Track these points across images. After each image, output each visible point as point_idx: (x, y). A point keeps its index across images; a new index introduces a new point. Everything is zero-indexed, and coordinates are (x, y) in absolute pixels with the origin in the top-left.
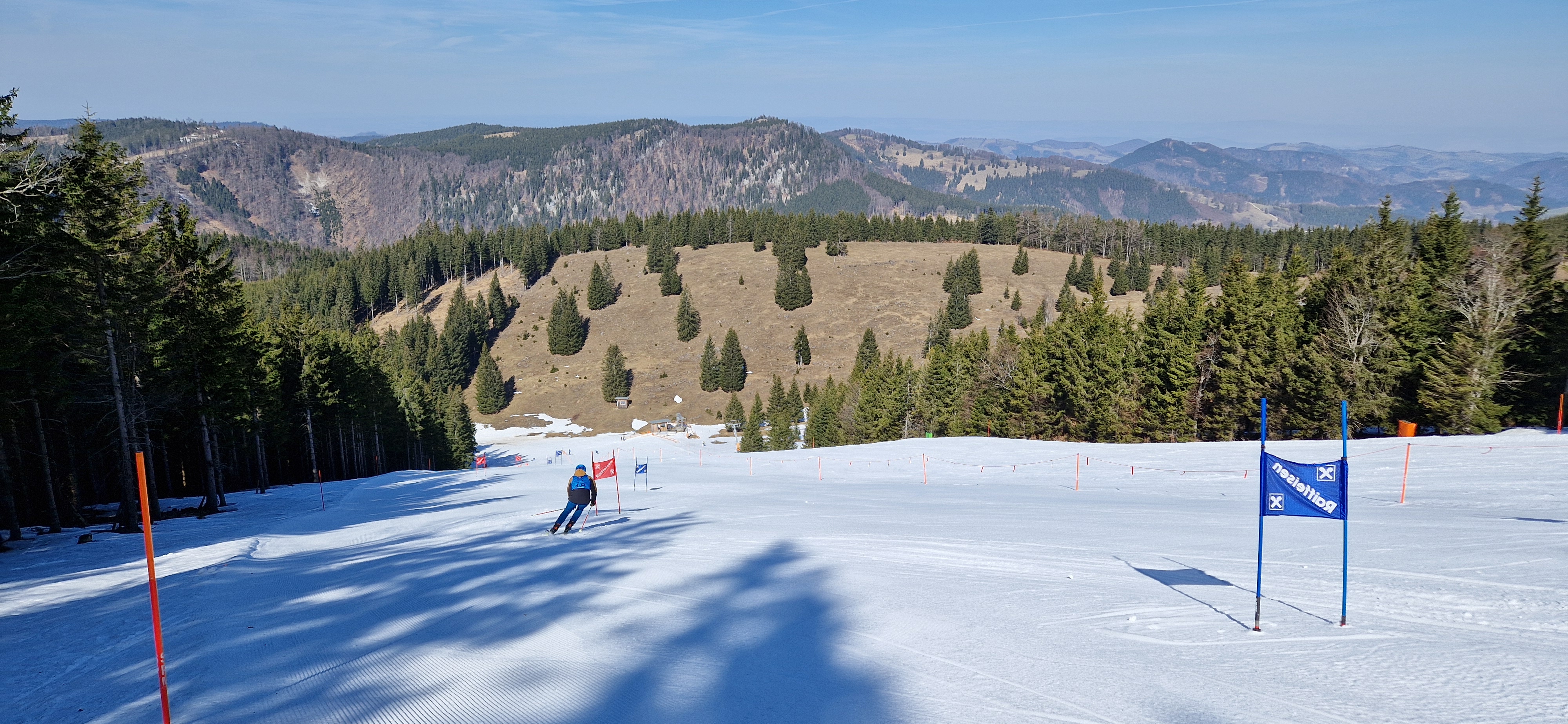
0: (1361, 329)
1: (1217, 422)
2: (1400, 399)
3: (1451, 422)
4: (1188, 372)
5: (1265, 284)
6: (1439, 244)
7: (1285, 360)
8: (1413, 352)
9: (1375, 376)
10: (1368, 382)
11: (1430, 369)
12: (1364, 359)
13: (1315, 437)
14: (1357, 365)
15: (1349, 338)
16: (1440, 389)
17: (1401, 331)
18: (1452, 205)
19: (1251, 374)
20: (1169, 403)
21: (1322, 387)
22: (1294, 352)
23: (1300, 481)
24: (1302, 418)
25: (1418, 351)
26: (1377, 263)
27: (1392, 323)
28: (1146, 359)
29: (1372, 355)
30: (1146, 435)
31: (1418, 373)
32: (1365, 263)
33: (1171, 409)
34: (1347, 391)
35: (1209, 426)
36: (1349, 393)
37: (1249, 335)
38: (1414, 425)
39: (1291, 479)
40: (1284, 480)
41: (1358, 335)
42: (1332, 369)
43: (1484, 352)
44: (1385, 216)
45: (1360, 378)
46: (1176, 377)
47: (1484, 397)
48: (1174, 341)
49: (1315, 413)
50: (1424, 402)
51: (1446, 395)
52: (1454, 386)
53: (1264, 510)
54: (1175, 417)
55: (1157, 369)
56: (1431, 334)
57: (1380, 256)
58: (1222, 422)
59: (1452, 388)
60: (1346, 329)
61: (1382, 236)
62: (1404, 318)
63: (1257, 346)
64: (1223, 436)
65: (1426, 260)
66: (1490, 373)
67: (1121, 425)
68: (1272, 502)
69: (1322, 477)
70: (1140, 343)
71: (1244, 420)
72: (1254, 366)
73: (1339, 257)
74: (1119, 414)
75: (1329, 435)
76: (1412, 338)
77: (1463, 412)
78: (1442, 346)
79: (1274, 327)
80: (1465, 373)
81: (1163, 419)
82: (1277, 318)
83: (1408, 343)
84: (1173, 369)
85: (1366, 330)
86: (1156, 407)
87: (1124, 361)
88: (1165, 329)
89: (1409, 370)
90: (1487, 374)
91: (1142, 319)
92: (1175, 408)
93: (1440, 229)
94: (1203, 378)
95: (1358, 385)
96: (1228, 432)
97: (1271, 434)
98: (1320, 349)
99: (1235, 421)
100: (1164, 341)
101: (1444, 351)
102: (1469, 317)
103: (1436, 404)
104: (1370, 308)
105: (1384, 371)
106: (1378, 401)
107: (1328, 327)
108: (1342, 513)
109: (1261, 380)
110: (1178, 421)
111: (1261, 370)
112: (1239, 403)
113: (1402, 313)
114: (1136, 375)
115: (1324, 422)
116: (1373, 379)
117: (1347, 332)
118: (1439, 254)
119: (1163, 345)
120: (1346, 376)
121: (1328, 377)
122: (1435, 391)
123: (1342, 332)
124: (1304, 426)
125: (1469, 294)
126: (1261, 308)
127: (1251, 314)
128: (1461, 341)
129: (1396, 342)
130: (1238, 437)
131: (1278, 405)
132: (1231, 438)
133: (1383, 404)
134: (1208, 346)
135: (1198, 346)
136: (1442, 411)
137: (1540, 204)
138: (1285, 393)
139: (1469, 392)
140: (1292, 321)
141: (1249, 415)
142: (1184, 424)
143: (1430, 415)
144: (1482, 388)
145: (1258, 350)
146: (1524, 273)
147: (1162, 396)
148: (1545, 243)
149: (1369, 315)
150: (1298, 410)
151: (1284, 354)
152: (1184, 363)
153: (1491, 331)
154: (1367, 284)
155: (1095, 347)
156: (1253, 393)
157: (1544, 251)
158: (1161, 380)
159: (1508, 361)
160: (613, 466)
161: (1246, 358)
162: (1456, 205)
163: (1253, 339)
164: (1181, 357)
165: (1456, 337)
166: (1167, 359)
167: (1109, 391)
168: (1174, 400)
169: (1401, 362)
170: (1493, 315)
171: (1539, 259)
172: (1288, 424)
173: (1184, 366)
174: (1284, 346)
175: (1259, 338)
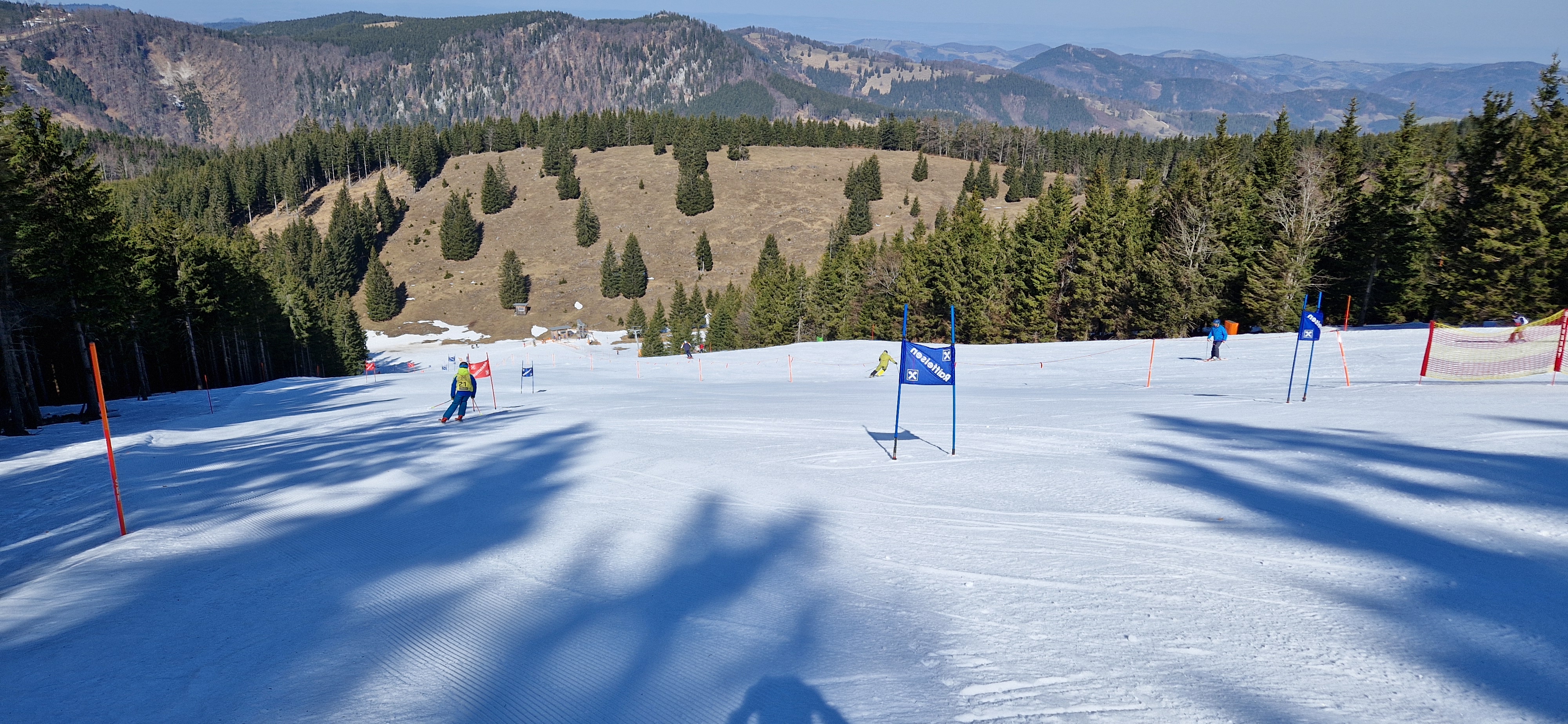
0: (1197, 238)
1: (1074, 324)
2: (1227, 301)
3: (1268, 322)
4: (1050, 278)
5: (1121, 195)
6: (1270, 159)
7: (1133, 266)
8: (1241, 258)
9: (1207, 281)
10: (1201, 286)
11: (1252, 274)
12: (1199, 266)
13: (1155, 337)
14: (1192, 271)
15: (1187, 247)
16: (1260, 292)
17: (1231, 240)
18: (1283, 122)
19: (1103, 279)
20: (1032, 307)
21: (1162, 291)
22: (1141, 258)
24: (1145, 319)
25: (1245, 258)
26: (1213, 177)
27: (1224, 232)
28: (1015, 266)
29: (1206, 261)
30: (1012, 336)
32: (1202, 177)
33: (1035, 312)
34: (1184, 295)
35: (1067, 327)
37: (1102, 243)
38: (1238, 325)
41: (1194, 243)
42: (1171, 274)
43: (1298, 258)
44: (1221, 133)
45: (1195, 283)
46: (1039, 282)
47: (1297, 300)
48: (1040, 248)
49: (1155, 315)
50: (1246, 304)
51: (1265, 298)
52: (1272, 289)
53: (903, 380)
54: (1038, 320)
55: (1024, 275)
56: (1256, 242)
57: (1216, 171)
58: (1078, 325)
59: (1270, 291)
60: (1184, 237)
61: (1217, 152)
62: (1234, 227)
63: (1110, 253)
64: (1078, 336)
65: (1258, 173)
66: (1302, 277)
67: (992, 327)
68: (907, 375)
70: (1010, 251)
71: (1095, 321)
72: (1107, 272)
73: (1186, 170)
74: (991, 319)
75: (1167, 334)
76: (1240, 245)
77: (1277, 313)
79: (1124, 236)
80: (1281, 277)
81: (1027, 322)
82: (1127, 227)
83: (1237, 250)
84: (1035, 275)
85: (1202, 239)
86: (1021, 310)
87: (995, 268)
88: (1033, 237)
89: (1236, 275)
90: (1298, 278)
91: (1012, 226)
92: (1038, 311)
93: (1271, 145)
94: (1063, 284)
95: (1193, 289)
96: (1083, 332)
97: (1119, 334)
98: (1161, 257)
99: (1089, 323)
100: (1031, 248)
101: (1264, 258)
102: (1286, 227)
103: (1256, 305)
104: (1207, 218)
105: (1214, 276)
106: (1210, 303)
107: (1169, 236)
108: (952, 381)
109: (1112, 284)
110: (1040, 323)
111: (1112, 275)
112: (1093, 306)
113: (1233, 223)
114: (1006, 281)
115: (1163, 323)
116: (1205, 284)
117: (1184, 240)
118: (1270, 168)
119: (1030, 253)
120: (1182, 280)
121: (1166, 282)
122: (1256, 294)
123: (1179, 240)
124: (1146, 326)
125: (1287, 206)
126: (1114, 218)
127: (1105, 223)
128: (1279, 248)
129: (1227, 249)
130: (1091, 338)
131: (1125, 309)
132: (1086, 337)
133: (1215, 306)
134: (1069, 254)
135: (1060, 253)
136: (1261, 312)
137: (1354, 124)
138: (1131, 297)
139: (1284, 294)
140: (1141, 230)
141: (1100, 316)
142: (1046, 326)
143: (1251, 315)
144: (1295, 291)
145: (1110, 257)
146: (1338, 186)
147: (1027, 301)
148: (1357, 159)
149: (1204, 225)
150: (1141, 312)
151: (1132, 260)
152: (1047, 270)
153: (1304, 240)
154: (1203, 196)
155: (969, 255)
156: (1103, 296)
157: (1355, 166)
158: (1026, 285)
159: (1318, 267)
160: (488, 367)
161: (1100, 264)
162: (1286, 124)
163: (1106, 247)
164: (1044, 263)
165: (1275, 245)
166: (1032, 265)
167: (981, 296)
168: (1037, 303)
169: (1230, 267)
170: (1306, 224)
171: (1351, 174)
172: (1133, 325)
173: (1047, 272)
174: (1132, 253)
175: (1111, 246)
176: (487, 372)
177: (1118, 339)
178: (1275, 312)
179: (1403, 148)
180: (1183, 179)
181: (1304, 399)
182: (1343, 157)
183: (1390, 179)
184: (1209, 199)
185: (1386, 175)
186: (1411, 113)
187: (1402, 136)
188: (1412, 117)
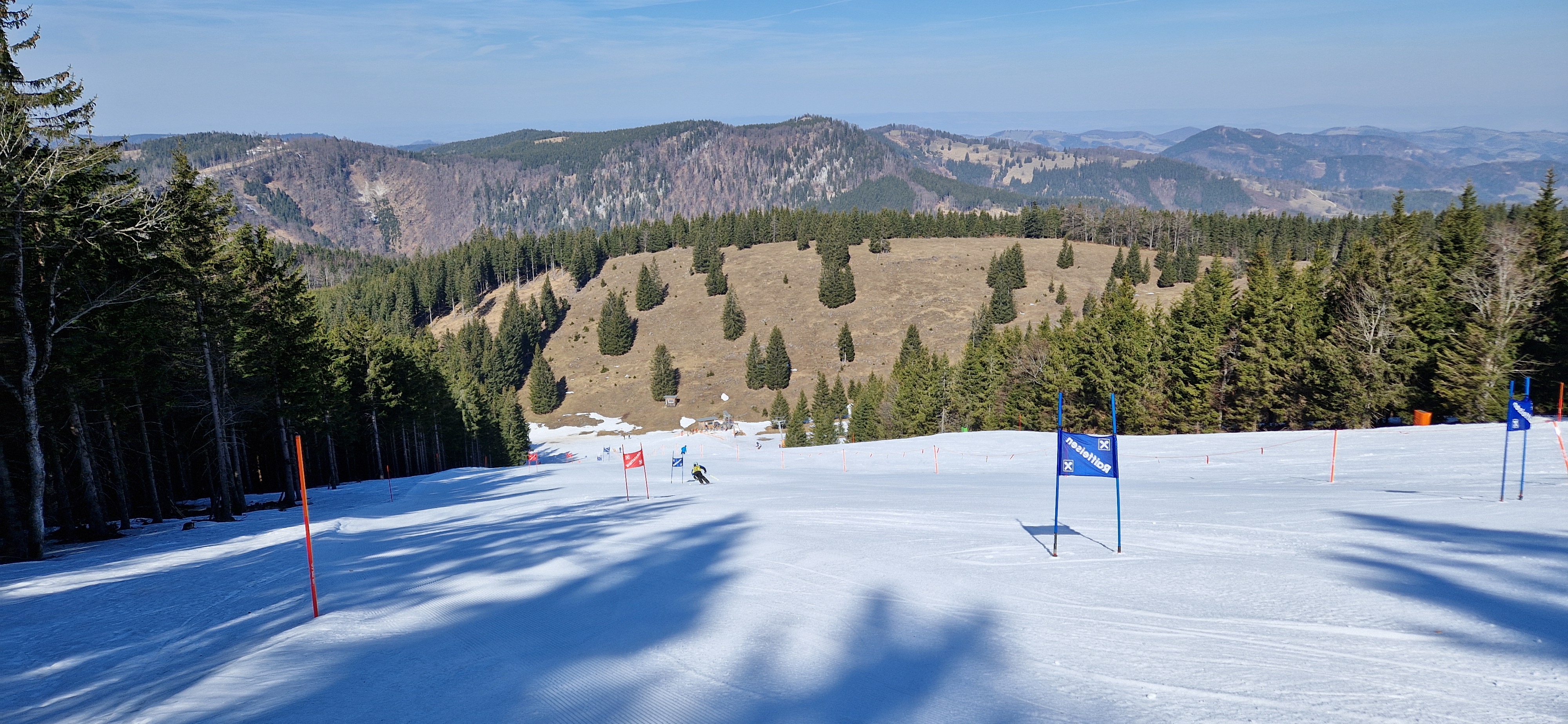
0: (1377, 321)
1: (1240, 414)
2: (1416, 388)
3: (1466, 412)
4: (1211, 365)
5: (1288, 278)
6: (1458, 236)
7: (1304, 352)
8: (1430, 343)
9: (1392, 367)
10: (1386, 373)
11: (1444, 359)
12: (1381, 351)
13: (1333, 427)
14: (1373, 357)
15: (1365, 331)
16: (1454, 379)
17: (1418, 323)
18: (1469, 197)
19: (1271, 366)
20: (1192, 396)
21: (1339, 379)
22: (1314, 344)
23: (1086, 450)
24: (1321, 409)
25: (1434, 342)
26: (1392, 256)
27: (1408, 315)
29: (1389, 346)
30: (1172, 427)
31: (1433, 363)
32: (1379, 256)
33: (1195, 401)
34: (1364, 383)
35: (1232, 417)
36: (1367, 384)
37: (1269, 328)
38: (1430, 414)
41: (1373, 327)
42: (1349, 361)
43: (1497, 342)
44: (1398, 210)
45: (1377, 369)
46: (1199, 370)
47: (1499, 387)
48: (1199, 334)
49: (1333, 404)
50: (1438, 392)
51: (1461, 385)
52: (1468, 375)
53: (1060, 471)
54: (1199, 410)
55: (1182, 363)
56: (1448, 325)
57: (1395, 249)
58: (1245, 414)
59: (1465, 378)
60: (1362, 321)
61: (1395, 230)
62: (1420, 310)
63: (1277, 339)
64: (1246, 427)
65: (1443, 252)
66: (1503, 363)
67: (1148, 417)
68: (1065, 466)
69: (1102, 447)
70: (1166, 338)
71: (1265, 411)
72: (1274, 359)
73: (1360, 250)
74: (1148, 408)
75: (1348, 425)
76: (1430, 328)
77: (1476, 402)
79: (1293, 320)
80: (1478, 363)
81: (1187, 411)
82: (1296, 311)
83: (1425, 334)
84: (1195, 362)
85: (1382, 322)
86: (1181, 399)
87: (1149, 355)
88: (1191, 323)
89: (1425, 361)
90: (1498, 363)
91: (1167, 312)
92: (1199, 401)
93: (1457, 221)
94: (1226, 371)
95: (1376, 376)
96: (1251, 423)
97: (1292, 424)
98: (1337, 343)
99: (1256, 412)
100: (1189, 335)
101: (1458, 342)
102: (1481, 308)
103: (1450, 393)
104: (1384, 299)
105: (1402, 362)
106: (1397, 392)
107: (1345, 320)
108: (1114, 472)
109: (1281, 373)
110: (1202, 413)
111: (1282, 363)
112: (1261, 395)
113: (1419, 305)
114: (1162, 368)
115: (1342, 413)
116: (1391, 370)
117: (1362, 324)
118: (1457, 245)
119: (1188, 339)
120: (1362, 367)
121: (1344, 369)
122: (1449, 381)
123: (1356, 325)
124: (1322, 416)
125: (1481, 285)
126: (1281, 302)
127: (1270, 308)
128: (1474, 332)
129: (1412, 333)
130: (1261, 429)
131: (1298, 398)
132: (1255, 428)
133: (1402, 394)
134: (1232, 340)
135: (1222, 340)
136: (1457, 401)
137: (1554, 196)
138: (1303, 384)
139: (1483, 381)
140: (1312, 314)
141: (1270, 406)
142: (1208, 416)
143: (1445, 405)
144: (1496, 377)
145: (1278, 343)
146: (1539, 263)
147: (1186, 389)
148: (1559, 234)
149: (1384, 307)
150: (1316, 401)
151: (1303, 347)
152: (1207, 357)
153: (1503, 322)
154: (1381, 278)
155: (1121, 342)
156: (1272, 385)
157: (1557, 242)
158: (1184, 372)
159: (1522, 351)
160: (642, 457)
161: (1266, 351)
162: (1473, 198)
163: (1272, 332)
164: (1204, 350)
165: (1468, 328)
166: (1190, 352)
167: (1135, 385)
168: (1198, 392)
169: (1418, 352)
170: (1505, 305)
171: (1554, 250)
172: (1308, 415)
173: (1207, 359)
174: (1303, 338)
175: (1279, 331)
176: (641, 462)
177: (1291, 429)
178: (1473, 401)
180: (1357, 260)
181: (1521, 497)
182: (1543, 232)
184: (1389, 280)
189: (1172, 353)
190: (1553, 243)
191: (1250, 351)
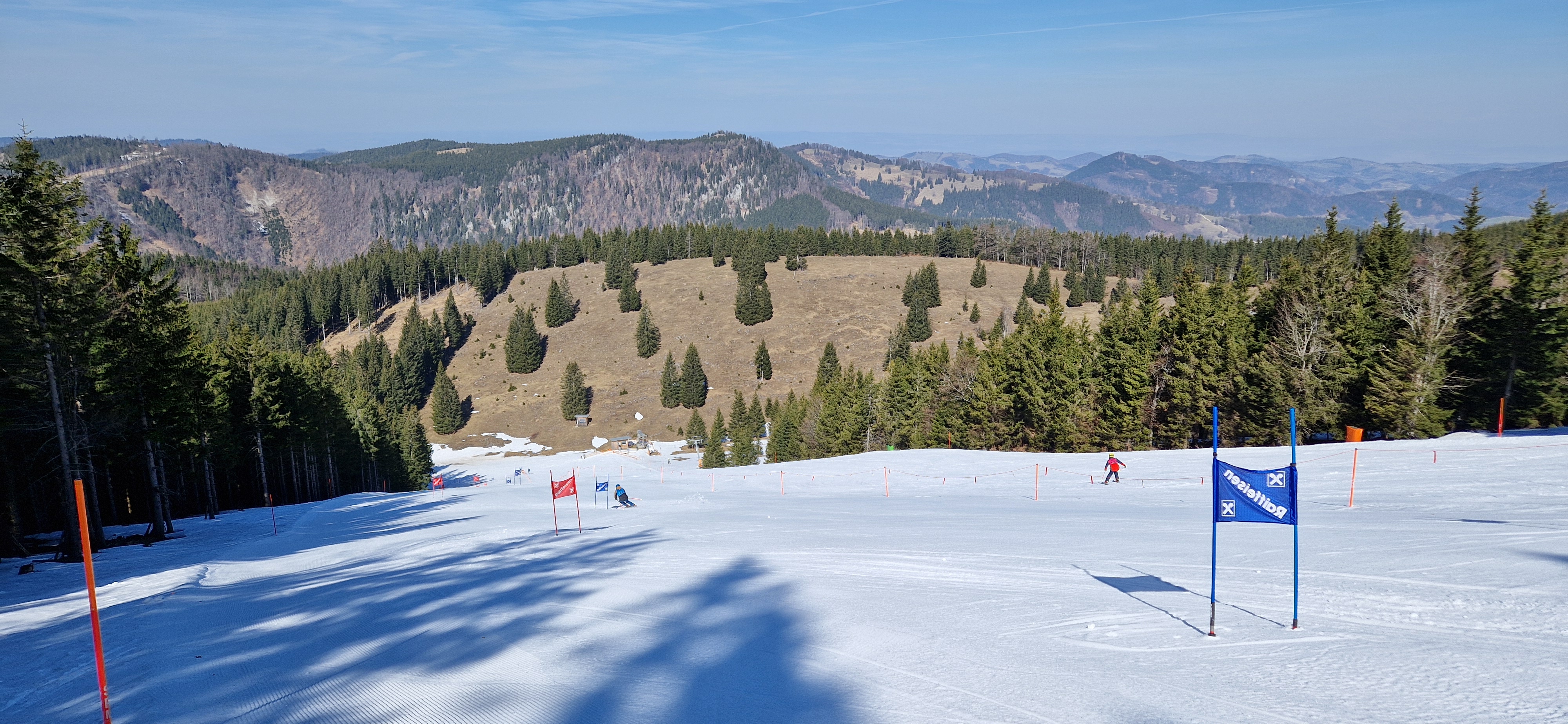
0: (1309, 337)
1: (1172, 431)
2: (1347, 405)
3: (1396, 427)
4: (1142, 382)
5: (1216, 294)
6: (1383, 253)
7: (1237, 368)
8: (1359, 359)
9: (1323, 383)
10: (1317, 389)
11: (1375, 375)
12: (1313, 367)
13: (1266, 444)
14: (1306, 372)
15: (1298, 347)
16: (1385, 395)
17: (1348, 339)
18: (1394, 215)
19: (1203, 383)
20: (1124, 413)
21: (1273, 394)
22: (1246, 361)
23: (1251, 487)
24: (1254, 425)
25: (1364, 358)
26: (1324, 273)
27: (1339, 331)
29: (1320, 362)
30: (1103, 444)
31: (1364, 380)
32: (1313, 272)
33: (1127, 418)
34: (1297, 398)
35: (1165, 434)
36: (1299, 400)
37: (1201, 344)
38: (1362, 430)
39: (1242, 486)
40: (1235, 486)
41: (1306, 343)
42: (1282, 377)
43: (1427, 358)
44: (1332, 227)
45: (1309, 386)
46: (1131, 387)
47: (1428, 402)
48: (1129, 352)
49: (1266, 420)
50: (1369, 408)
51: (1392, 401)
52: (1399, 391)
53: (1217, 517)
54: (1131, 427)
55: (1114, 380)
56: (1376, 341)
57: (1328, 266)
58: (1177, 431)
59: (1396, 394)
60: (1295, 337)
61: (1329, 246)
62: (1350, 326)
63: (1210, 355)
64: (1178, 444)
65: (1370, 269)
66: (1433, 379)
67: (1079, 434)
68: (1224, 508)
69: (1272, 483)
70: (1096, 354)
71: (1198, 428)
72: (1207, 375)
73: (1287, 267)
74: (1078, 425)
75: (1280, 442)
76: (1358, 345)
77: (1407, 417)
78: (1387, 353)
79: (1226, 337)
80: (1409, 379)
81: (1119, 428)
82: (1228, 327)
83: (1354, 350)
84: (1127, 379)
85: (1314, 338)
86: (1112, 416)
87: (1080, 372)
88: (1120, 340)
89: (1356, 377)
90: (1430, 380)
91: (1098, 329)
92: (1130, 418)
93: (1383, 239)
94: (1157, 388)
95: (1308, 392)
96: (1182, 440)
97: (1224, 441)
98: (1270, 358)
99: (1189, 429)
100: (1120, 350)
101: (1388, 358)
102: (1412, 324)
103: (1382, 410)
104: (1319, 316)
105: (1333, 378)
106: (1327, 408)
107: (1278, 336)
108: (1292, 518)
109: (1213, 389)
110: (1134, 430)
111: (1213, 378)
112: (1192, 412)
113: (1349, 321)
114: (1092, 385)
115: (1276, 429)
116: (1321, 386)
117: (1296, 340)
118: (1383, 263)
119: (1119, 356)
120: (1296, 383)
121: (1278, 385)
122: (1381, 397)
123: (1291, 341)
124: (1256, 433)
125: (1411, 302)
126: (1213, 318)
127: (1203, 324)
128: (1404, 348)
129: (1343, 349)
130: (1192, 446)
131: (1230, 413)
133: (1332, 411)
134: (1164, 356)
135: (1152, 356)
136: (1387, 416)
137: (1478, 214)
138: (1237, 400)
139: (1413, 397)
140: (1243, 331)
141: (1203, 423)
142: (1140, 433)
143: (1376, 421)
144: (1425, 394)
145: (1210, 359)
146: (1464, 280)
147: (1119, 406)
148: (1484, 252)
149: (1316, 324)
150: (1250, 417)
151: (1235, 363)
152: (1139, 373)
153: (1433, 338)
154: (1315, 294)
155: (1053, 358)
156: (1205, 401)
157: (1482, 259)
158: (1116, 389)
159: (1450, 367)
160: (573, 485)
161: (1199, 366)
162: (1396, 218)
163: (1205, 348)
164: (1136, 367)
165: (1400, 344)
166: (1122, 369)
167: (1067, 402)
168: (1130, 409)
169: (1348, 369)
170: (1435, 322)
171: (1478, 267)
172: (1240, 430)
173: (1139, 376)
174: (1236, 355)
175: (1211, 348)
176: (572, 490)
179: (1536, 238)
183: (1524, 272)
184: (1321, 296)
185: (1520, 267)
186: (1542, 201)
187: (1535, 226)
188: (1544, 205)
189: (1103, 370)
190: (1477, 260)
191: (1184, 367)
